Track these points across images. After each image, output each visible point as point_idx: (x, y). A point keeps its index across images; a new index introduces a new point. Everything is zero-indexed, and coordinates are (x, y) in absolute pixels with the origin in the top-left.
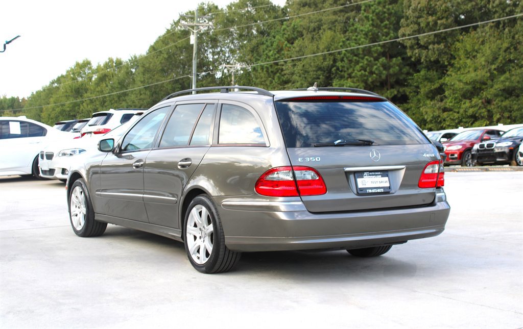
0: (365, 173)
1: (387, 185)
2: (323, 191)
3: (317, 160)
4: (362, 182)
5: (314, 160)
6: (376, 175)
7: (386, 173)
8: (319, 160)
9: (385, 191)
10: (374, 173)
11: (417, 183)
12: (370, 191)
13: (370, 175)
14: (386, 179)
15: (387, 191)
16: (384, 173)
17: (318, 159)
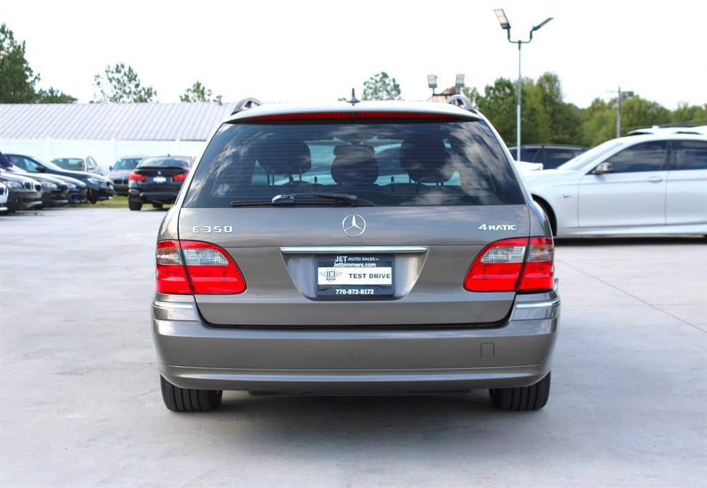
0: (339, 259)
1: (388, 282)
2: (240, 287)
3: (225, 230)
4: (329, 274)
5: (220, 230)
6: (364, 262)
7: (388, 259)
8: (231, 230)
9: (378, 293)
10: (358, 259)
11: (462, 281)
12: (344, 292)
13: (348, 262)
14: (388, 270)
15: (384, 294)
16: (385, 259)
17: (228, 229)
